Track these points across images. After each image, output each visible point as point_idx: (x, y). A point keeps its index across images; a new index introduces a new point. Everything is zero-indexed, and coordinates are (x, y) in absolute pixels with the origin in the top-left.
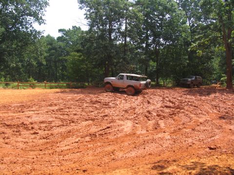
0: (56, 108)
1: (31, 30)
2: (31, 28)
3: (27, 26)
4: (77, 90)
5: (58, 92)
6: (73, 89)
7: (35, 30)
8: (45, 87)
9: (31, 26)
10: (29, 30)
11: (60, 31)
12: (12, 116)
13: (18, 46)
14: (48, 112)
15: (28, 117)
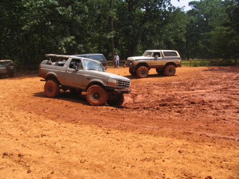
0: (220, 87)
1: (169, 8)
2: (169, 6)
3: (165, 4)
4: (226, 67)
5: (206, 70)
6: (222, 67)
7: (174, 7)
8: (190, 65)
9: (169, 3)
10: (167, 8)
11: (190, 4)
12: (187, 94)
13: (158, 25)
14: (215, 91)
15: (203, 95)
